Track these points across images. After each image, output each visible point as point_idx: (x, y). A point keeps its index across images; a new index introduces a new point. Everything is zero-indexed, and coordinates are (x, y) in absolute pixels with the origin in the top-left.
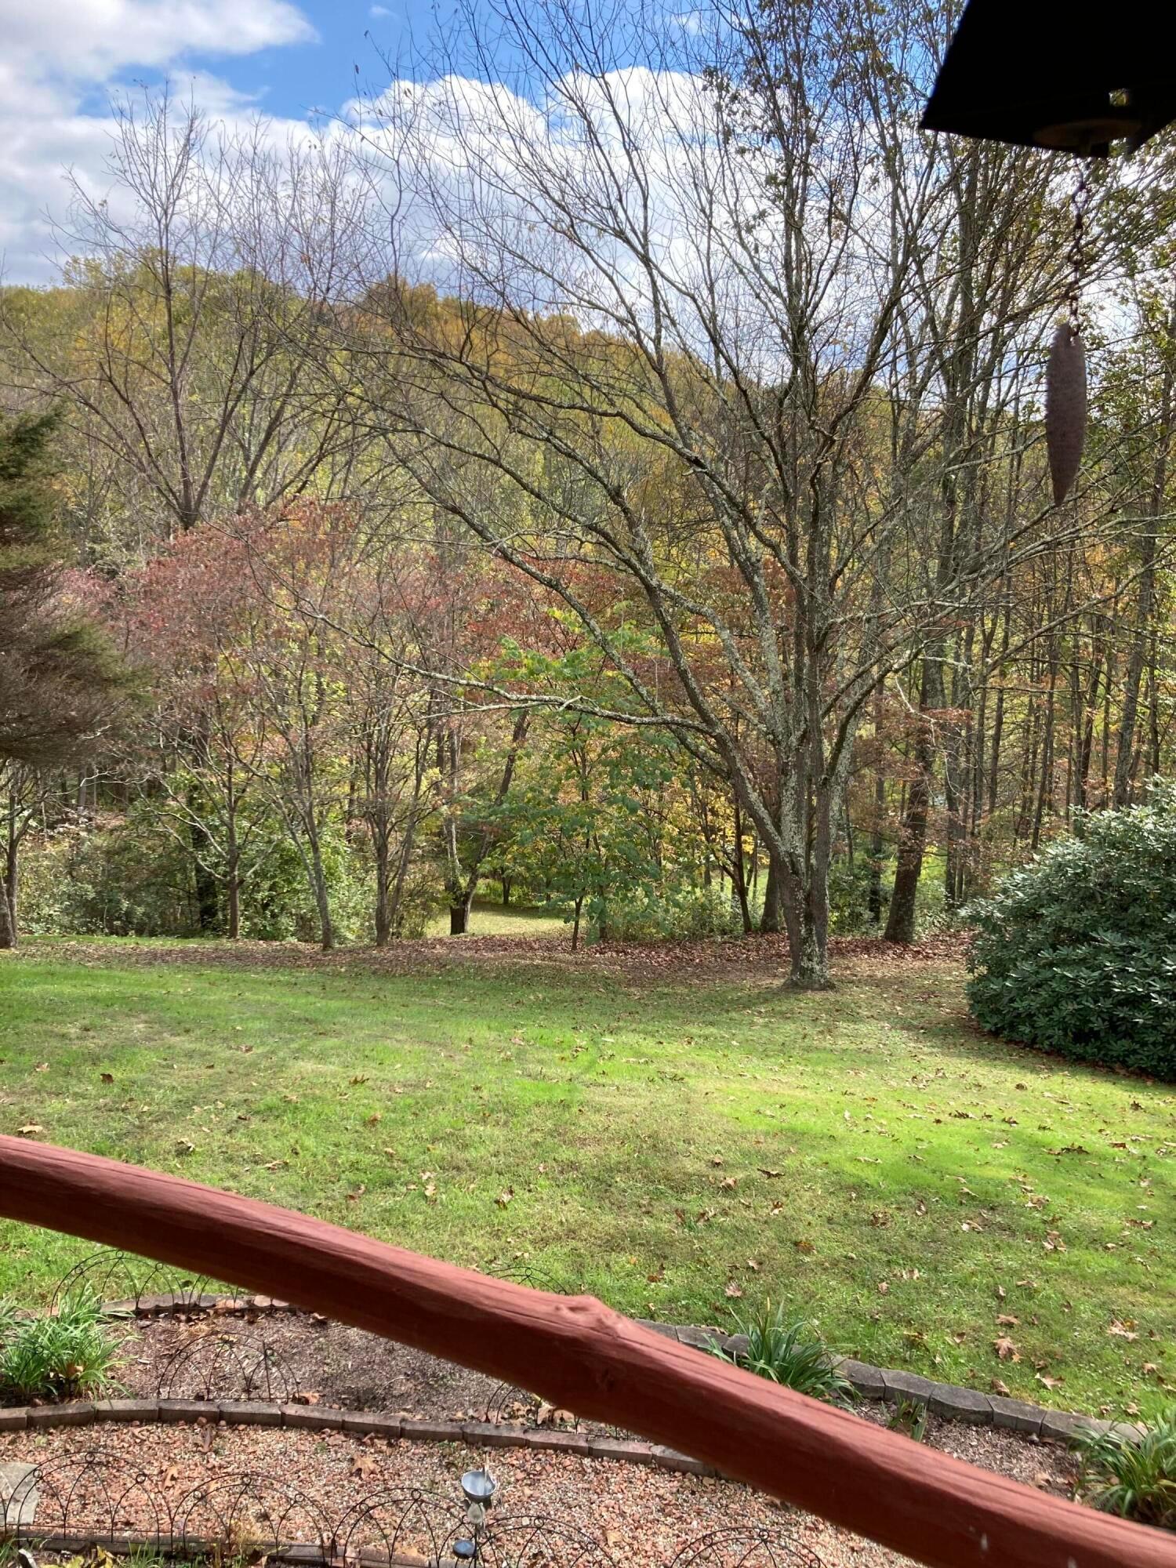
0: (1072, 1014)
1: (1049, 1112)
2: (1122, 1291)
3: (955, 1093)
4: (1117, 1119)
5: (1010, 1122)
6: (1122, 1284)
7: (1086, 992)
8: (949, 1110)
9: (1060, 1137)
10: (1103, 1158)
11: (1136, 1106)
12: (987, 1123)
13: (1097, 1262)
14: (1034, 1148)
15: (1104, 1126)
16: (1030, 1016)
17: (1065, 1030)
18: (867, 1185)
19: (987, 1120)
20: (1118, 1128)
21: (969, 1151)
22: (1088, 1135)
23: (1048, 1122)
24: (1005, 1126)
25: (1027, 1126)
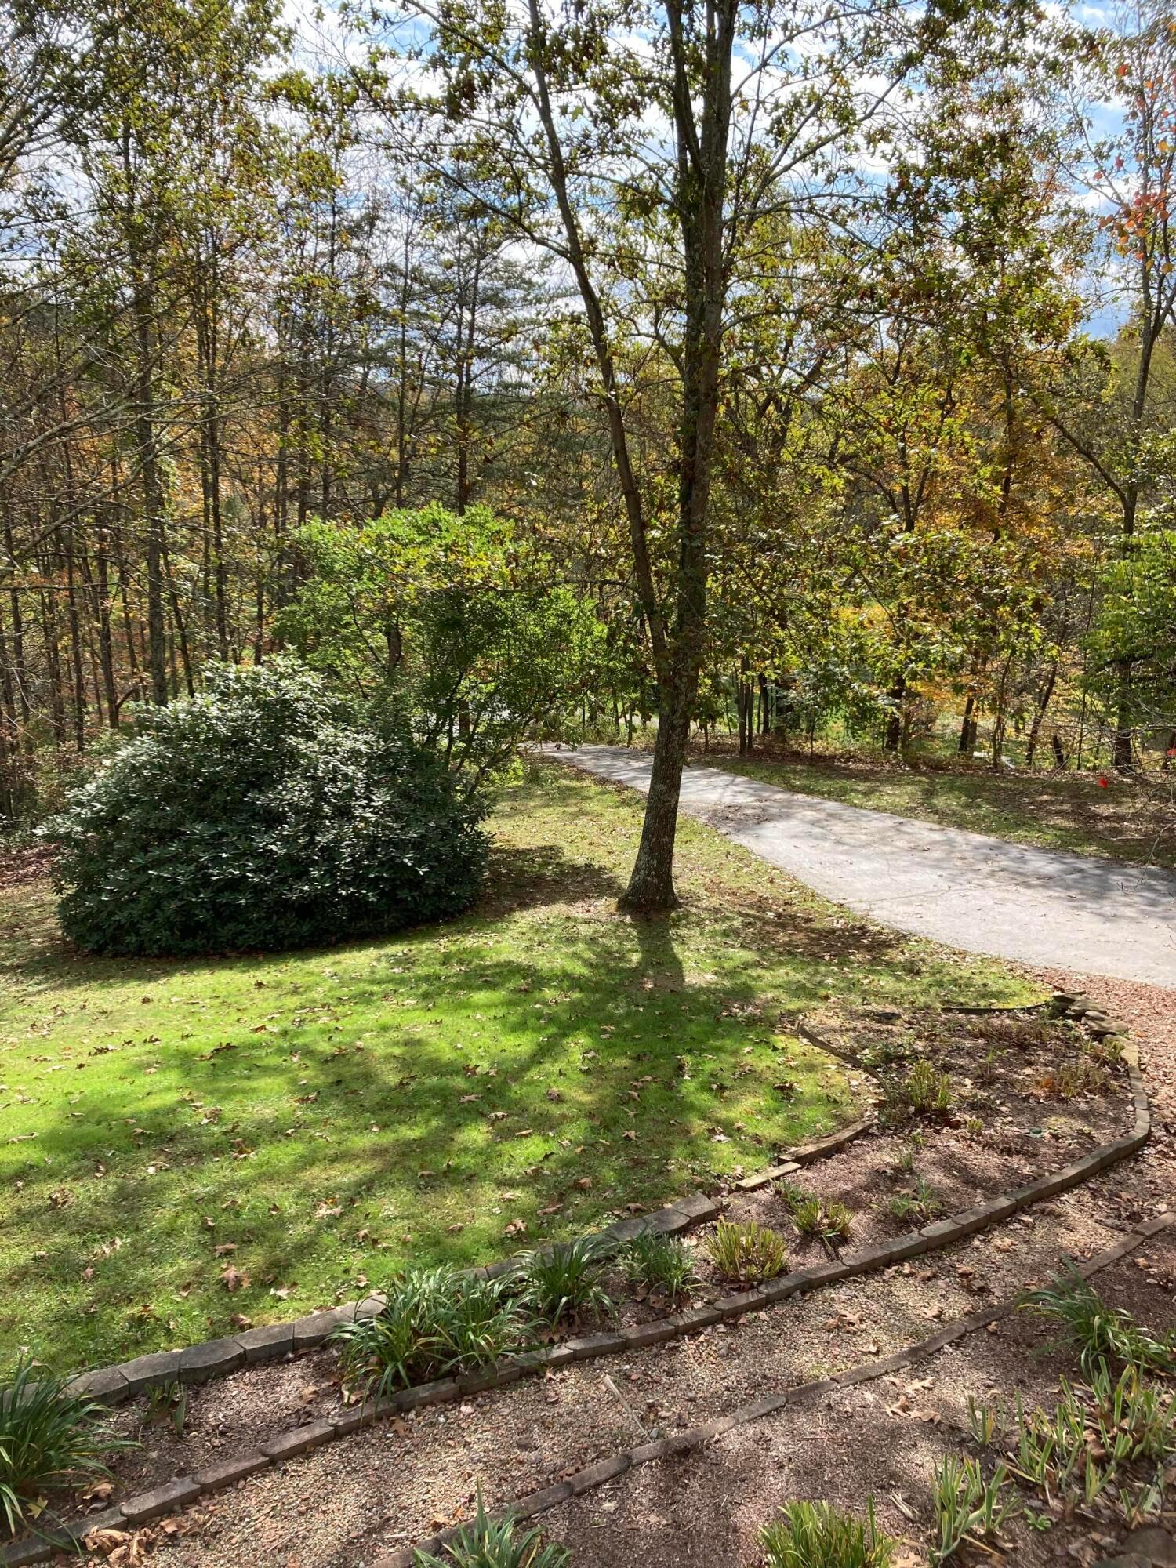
0: (176, 912)
1: (184, 1017)
2: (315, 1171)
3: (82, 1028)
4: (248, 1004)
5: (153, 1041)
6: (312, 1164)
7: (185, 887)
8: (86, 1050)
9: (205, 1041)
10: (251, 1046)
11: (259, 985)
12: (130, 1051)
13: (283, 1154)
14: (185, 1061)
15: (240, 1015)
16: (133, 924)
17: (171, 929)
18: (32, 1167)
19: (128, 1047)
20: (251, 1012)
21: (125, 1087)
22: (229, 1029)
23: (188, 1029)
24: (149, 1047)
25: (171, 1039)
